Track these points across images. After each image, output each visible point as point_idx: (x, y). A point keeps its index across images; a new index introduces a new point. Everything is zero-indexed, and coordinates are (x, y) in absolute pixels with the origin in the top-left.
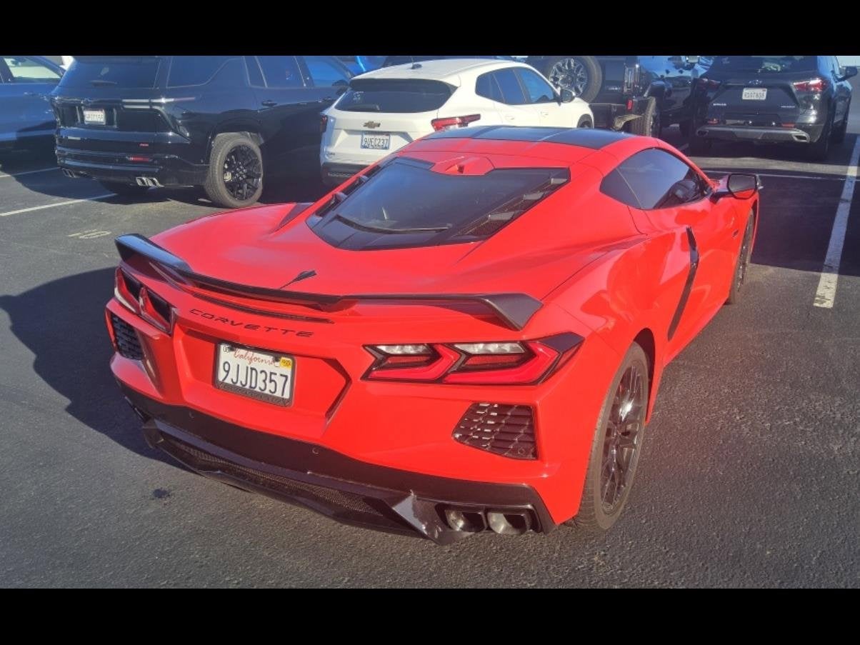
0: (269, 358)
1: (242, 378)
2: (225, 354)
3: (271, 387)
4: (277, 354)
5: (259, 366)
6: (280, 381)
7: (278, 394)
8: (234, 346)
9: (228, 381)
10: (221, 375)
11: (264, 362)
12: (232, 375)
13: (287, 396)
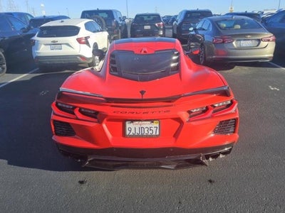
0: (149, 122)
1: (137, 131)
2: (128, 125)
3: (151, 132)
4: (152, 121)
5: (145, 126)
6: (154, 129)
7: (154, 133)
8: (132, 121)
9: (131, 134)
10: (128, 132)
11: (147, 124)
12: (133, 131)
13: (158, 133)
